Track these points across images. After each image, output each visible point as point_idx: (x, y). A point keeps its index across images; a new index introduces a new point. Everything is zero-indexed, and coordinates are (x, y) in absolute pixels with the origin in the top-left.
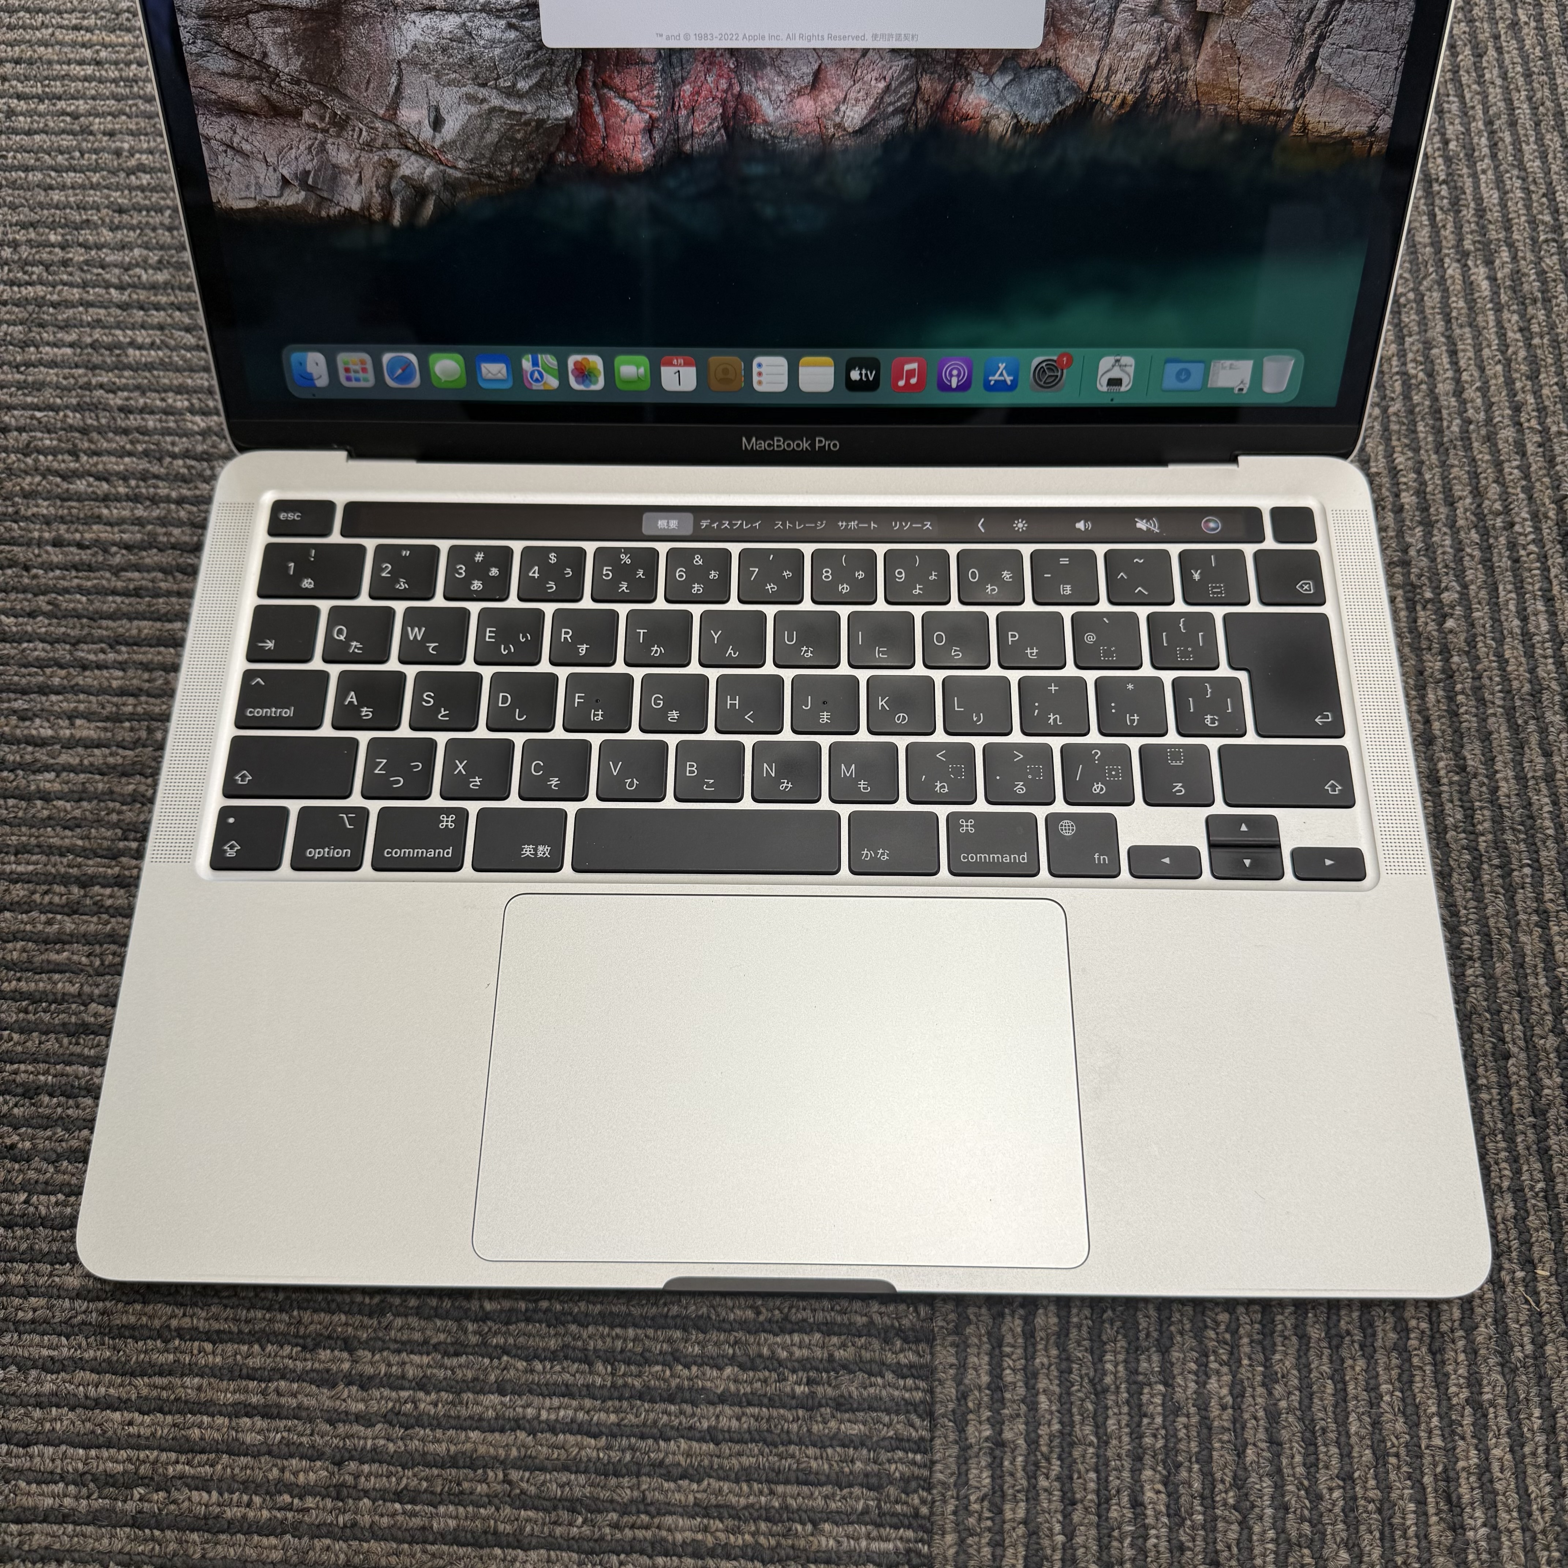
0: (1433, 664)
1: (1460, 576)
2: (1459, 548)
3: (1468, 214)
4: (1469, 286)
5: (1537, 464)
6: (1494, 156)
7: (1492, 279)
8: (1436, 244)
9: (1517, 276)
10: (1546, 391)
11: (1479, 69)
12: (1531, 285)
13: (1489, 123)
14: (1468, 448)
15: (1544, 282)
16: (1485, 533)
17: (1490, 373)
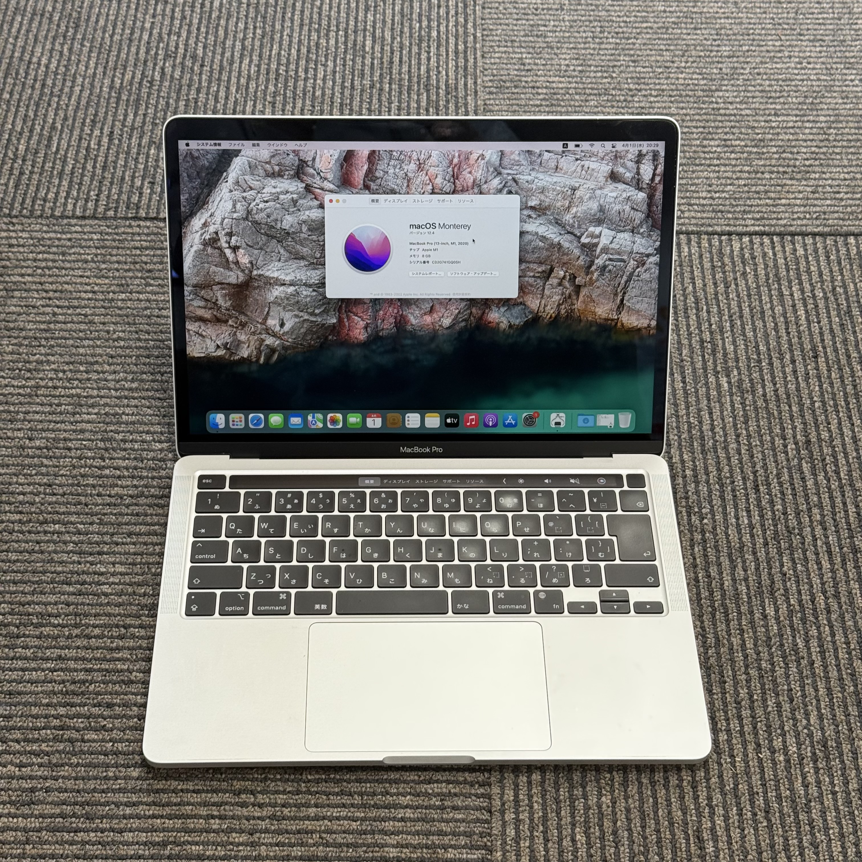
0: (698, 537)
1: (710, 502)
2: (710, 491)
3: (720, 355)
4: (719, 386)
5: (745, 458)
6: (732, 331)
7: (729, 383)
8: (705, 369)
9: (740, 381)
10: (751, 428)
11: (727, 293)
12: (747, 385)
13: (730, 316)
14: (716, 452)
15: (752, 384)
16: (722, 486)
17: (726, 421)
